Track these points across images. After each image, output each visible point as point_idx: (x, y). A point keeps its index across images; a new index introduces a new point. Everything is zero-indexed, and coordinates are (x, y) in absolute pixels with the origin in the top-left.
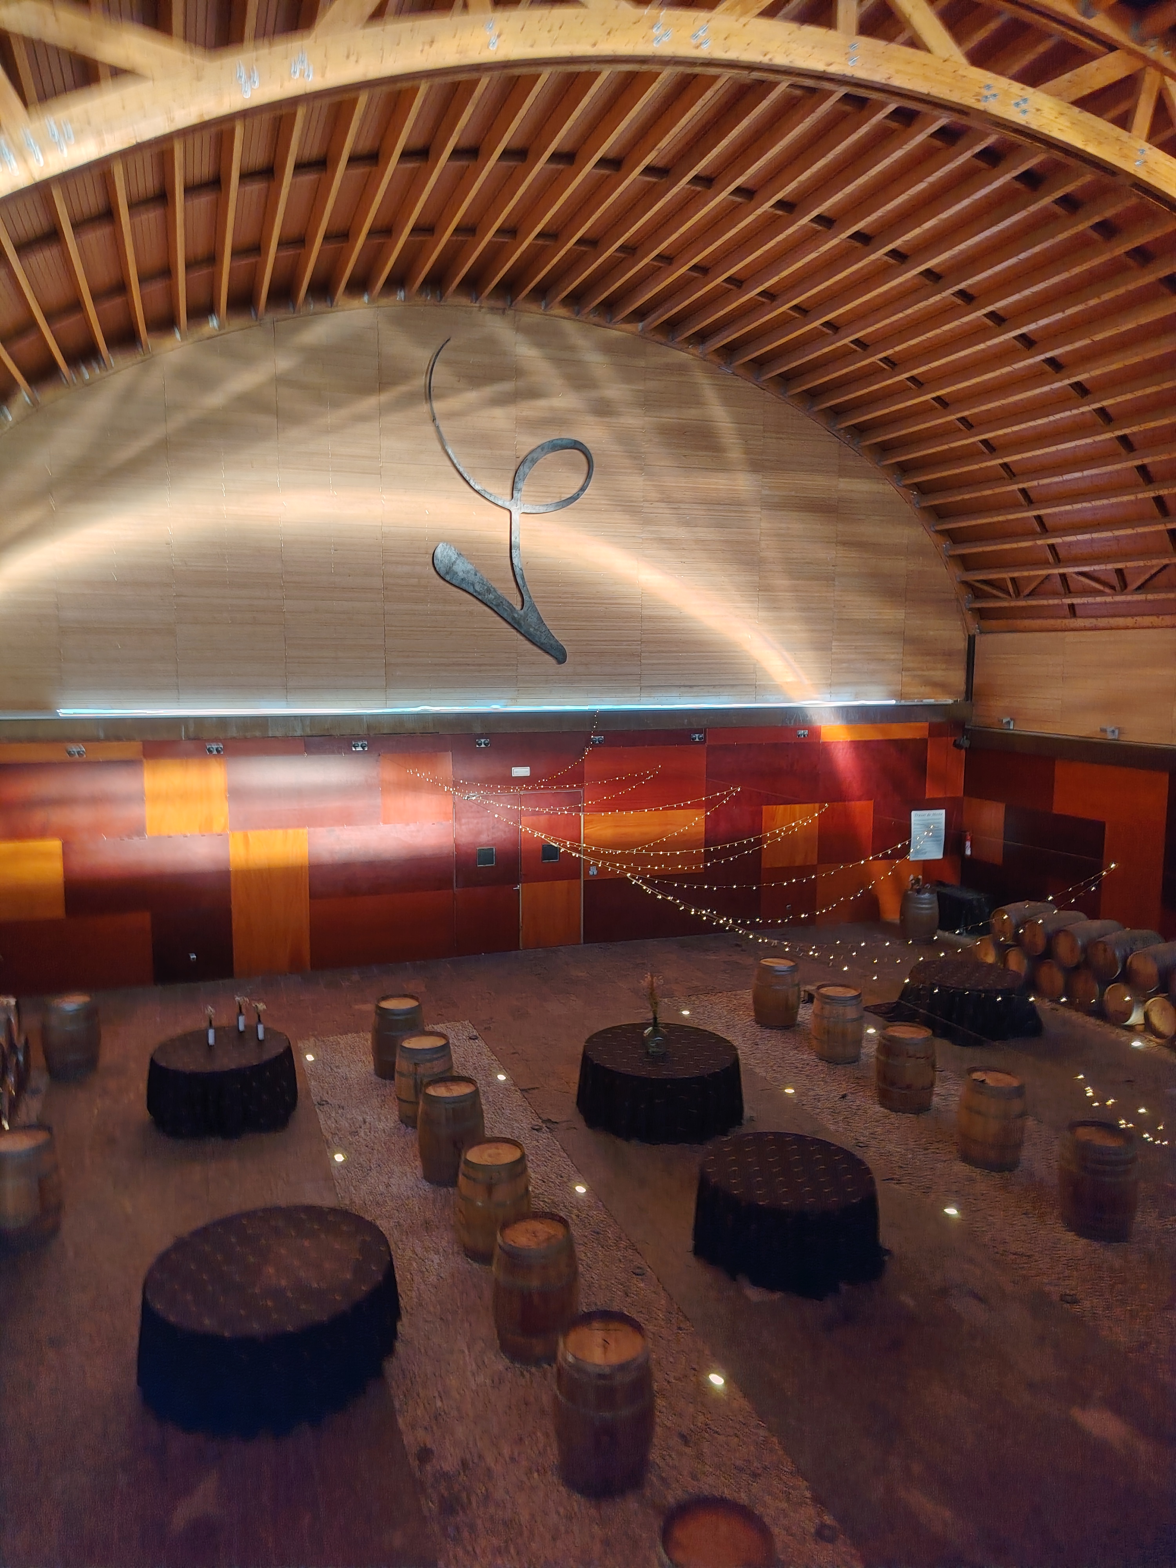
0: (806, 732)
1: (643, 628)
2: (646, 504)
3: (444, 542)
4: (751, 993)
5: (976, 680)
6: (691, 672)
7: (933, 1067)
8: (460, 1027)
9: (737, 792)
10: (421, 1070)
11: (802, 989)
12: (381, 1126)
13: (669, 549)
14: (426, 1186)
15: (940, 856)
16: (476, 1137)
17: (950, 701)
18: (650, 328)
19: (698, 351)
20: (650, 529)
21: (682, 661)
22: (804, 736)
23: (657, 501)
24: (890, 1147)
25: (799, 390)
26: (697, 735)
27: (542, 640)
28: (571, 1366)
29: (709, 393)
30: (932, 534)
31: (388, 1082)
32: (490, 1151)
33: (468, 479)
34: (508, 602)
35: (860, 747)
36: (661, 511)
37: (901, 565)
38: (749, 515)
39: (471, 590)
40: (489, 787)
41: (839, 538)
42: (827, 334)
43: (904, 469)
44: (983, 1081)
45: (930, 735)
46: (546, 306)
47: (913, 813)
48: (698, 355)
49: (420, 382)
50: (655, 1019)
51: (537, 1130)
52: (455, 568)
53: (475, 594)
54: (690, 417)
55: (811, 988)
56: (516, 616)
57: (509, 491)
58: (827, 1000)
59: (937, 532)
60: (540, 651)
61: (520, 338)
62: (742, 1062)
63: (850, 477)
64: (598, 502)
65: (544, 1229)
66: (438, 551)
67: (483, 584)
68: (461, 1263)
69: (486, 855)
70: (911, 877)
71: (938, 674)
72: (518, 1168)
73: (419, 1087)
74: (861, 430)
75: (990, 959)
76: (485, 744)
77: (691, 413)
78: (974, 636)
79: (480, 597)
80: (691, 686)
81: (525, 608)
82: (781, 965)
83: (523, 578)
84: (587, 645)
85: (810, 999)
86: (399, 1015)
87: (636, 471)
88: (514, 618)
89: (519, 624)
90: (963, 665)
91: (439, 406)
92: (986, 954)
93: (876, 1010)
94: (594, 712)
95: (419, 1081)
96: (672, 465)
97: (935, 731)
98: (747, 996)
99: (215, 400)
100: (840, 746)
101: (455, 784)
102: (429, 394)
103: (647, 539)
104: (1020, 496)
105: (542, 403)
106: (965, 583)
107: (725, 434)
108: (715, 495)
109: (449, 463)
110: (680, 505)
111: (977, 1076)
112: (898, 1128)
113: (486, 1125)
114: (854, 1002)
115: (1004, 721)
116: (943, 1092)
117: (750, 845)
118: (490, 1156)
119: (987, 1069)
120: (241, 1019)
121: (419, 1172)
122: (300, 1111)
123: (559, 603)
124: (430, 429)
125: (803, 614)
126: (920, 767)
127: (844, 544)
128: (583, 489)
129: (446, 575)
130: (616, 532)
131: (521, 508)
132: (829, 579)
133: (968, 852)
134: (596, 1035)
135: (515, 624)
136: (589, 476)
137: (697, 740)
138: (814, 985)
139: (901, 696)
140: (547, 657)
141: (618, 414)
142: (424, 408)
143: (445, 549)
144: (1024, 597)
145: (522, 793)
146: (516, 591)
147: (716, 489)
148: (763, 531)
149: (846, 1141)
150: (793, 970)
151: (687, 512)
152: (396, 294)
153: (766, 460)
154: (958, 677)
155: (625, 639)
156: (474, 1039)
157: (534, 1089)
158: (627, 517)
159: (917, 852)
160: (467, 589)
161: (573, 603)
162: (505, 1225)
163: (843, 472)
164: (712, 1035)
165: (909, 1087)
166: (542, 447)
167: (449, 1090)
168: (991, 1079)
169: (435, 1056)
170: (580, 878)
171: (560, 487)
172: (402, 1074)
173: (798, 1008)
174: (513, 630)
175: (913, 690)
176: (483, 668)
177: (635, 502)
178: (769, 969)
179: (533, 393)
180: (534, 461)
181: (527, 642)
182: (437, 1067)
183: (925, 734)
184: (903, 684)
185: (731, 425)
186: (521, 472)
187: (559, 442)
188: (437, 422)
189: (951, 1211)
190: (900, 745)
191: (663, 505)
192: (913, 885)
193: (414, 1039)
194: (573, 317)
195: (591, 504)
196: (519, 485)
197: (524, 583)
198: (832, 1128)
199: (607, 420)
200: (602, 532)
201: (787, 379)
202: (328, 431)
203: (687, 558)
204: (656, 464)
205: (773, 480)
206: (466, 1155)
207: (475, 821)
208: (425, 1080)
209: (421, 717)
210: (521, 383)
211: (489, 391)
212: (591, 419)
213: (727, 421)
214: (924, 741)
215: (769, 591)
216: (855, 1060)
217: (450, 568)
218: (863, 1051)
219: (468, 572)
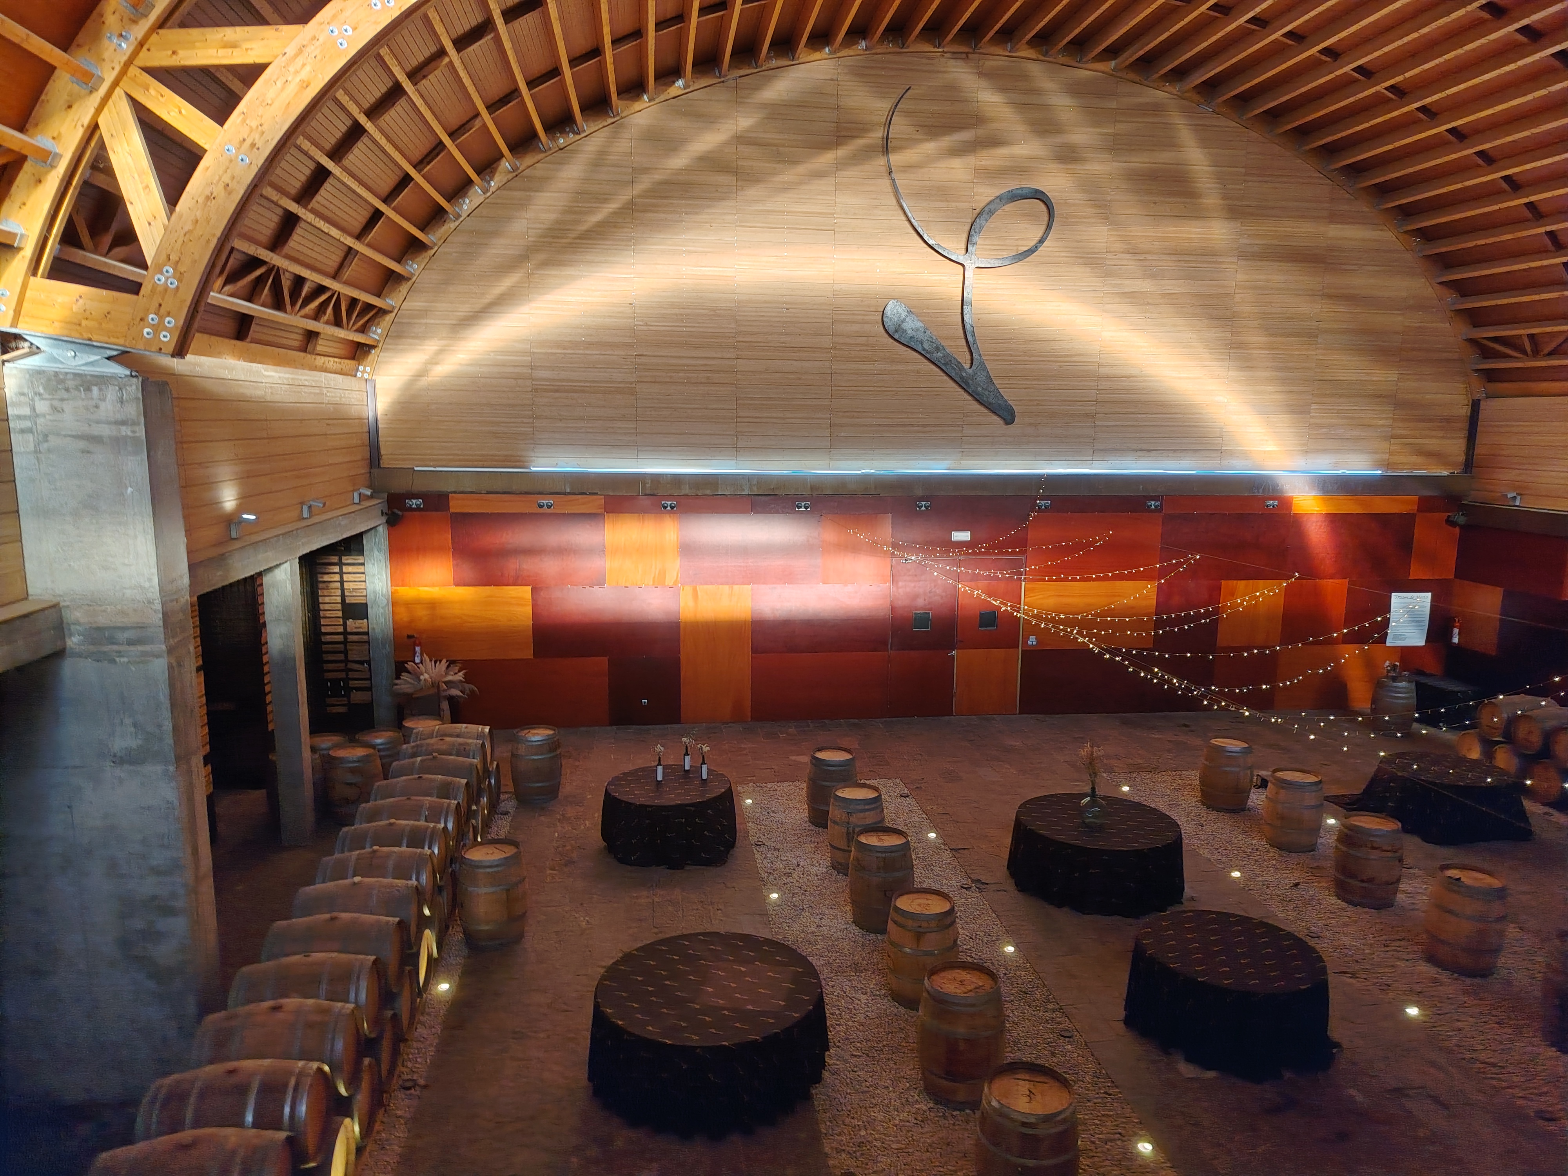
0: (1276, 503)
1: (1099, 387)
2: (1110, 256)
3: (894, 299)
4: (1198, 774)
5: (1479, 450)
6: (1150, 435)
7: (1401, 860)
8: (892, 785)
9: (1195, 560)
10: (853, 819)
11: (1255, 773)
12: (814, 870)
13: (1132, 303)
14: (856, 930)
15: (1422, 643)
16: (906, 887)
17: (1446, 473)
18: (1123, 65)
19: (1175, 89)
20: (1113, 282)
21: (1141, 424)
22: (1273, 507)
23: (1122, 253)
24: (1346, 940)
25: (1289, 127)
26: (1153, 502)
27: (990, 400)
28: (994, 1109)
29: (1186, 135)
30: (1438, 287)
31: (821, 829)
32: (920, 901)
33: (922, 233)
34: (957, 361)
35: (1335, 520)
36: (1125, 263)
37: (1397, 321)
38: (1224, 266)
39: (920, 349)
40: (928, 549)
41: (1325, 291)
42: (1326, 62)
43: (1407, 212)
44: (1459, 879)
45: (1420, 510)
46: (1012, 48)
47: (1394, 595)
48: (1175, 92)
49: (878, 134)
50: (1093, 789)
51: (966, 889)
52: (905, 326)
53: (923, 352)
54: (1162, 161)
55: (1264, 773)
56: (964, 374)
57: (964, 245)
58: (1284, 785)
59: (1441, 283)
60: (986, 411)
61: (983, 83)
62: (1185, 842)
63: (1341, 223)
64: (1057, 254)
65: (972, 980)
66: (888, 308)
67: (931, 342)
68: (887, 1005)
69: (922, 619)
70: (1387, 663)
71: (1433, 443)
72: (947, 920)
73: (850, 836)
74: (1357, 170)
75: (1475, 754)
76: (925, 507)
77: (1164, 157)
78: (1479, 400)
79: (928, 356)
80: (1149, 450)
81: (974, 367)
82: (1234, 745)
83: (973, 335)
84: (1038, 405)
85: (1264, 784)
86: (833, 766)
87: (1099, 221)
88: (962, 377)
89: (967, 383)
90: (1464, 434)
91: (896, 159)
92: (1470, 749)
93: (1337, 800)
94: (1042, 476)
95: (851, 829)
96: (1140, 213)
97: (1425, 505)
98: (1194, 777)
99: (679, 161)
100: (1314, 519)
101: (895, 546)
102: (886, 147)
103: (1108, 293)
104: (1547, 241)
105: (1003, 151)
106: (1473, 342)
107: (1202, 178)
108: (1186, 244)
109: (904, 218)
110: (1147, 256)
111: (1454, 873)
112: (1356, 922)
113: (916, 879)
114: (1314, 788)
115: (1509, 496)
116: (1410, 889)
117: (1207, 614)
118: (920, 905)
119: (1463, 867)
120: (687, 758)
121: (849, 917)
122: (738, 851)
123: (1010, 361)
124: (887, 182)
125: (1280, 374)
126: (1405, 545)
127: (1330, 297)
128: (1041, 241)
129: (895, 334)
130: (1075, 286)
131: (975, 263)
132: (1311, 335)
133: (1456, 640)
134: (1028, 802)
135: (963, 384)
136: (1049, 227)
137: (1153, 507)
138: (1268, 771)
139: (1388, 465)
140: (995, 418)
141: (1084, 160)
142: (881, 161)
143: (895, 306)
144: (1544, 356)
145: (961, 558)
146: (966, 349)
147: (1189, 239)
148: (1237, 283)
149: (1298, 928)
150: (1247, 751)
151: (1154, 263)
152: (858, 43)
153: (1248, 206)
154: (1456, 447)
155: (1079, 399)
156: (905, 797)
157: (964, 849)
158: (1088, 270)
159: (1396, 637)
160: (915, 347)
161: (1025, 361)
162: (933, 972)
163: (1334, 218)
164: (1154, 811)
165: (1371, 880)
166: (1000, 198)
167: (880, 840)
168: (1469, 878)
169: (867, 807)
170: (1018, 647)
171: (1017, 240)
172: (835, 822)
173: (1250, 791)
174: (960, 390)
175: (1402, 459)
176: (927, 429)
177: (1098, 253)
178: (1220, 749)
179: (994, 142)
180: (991, 213)
181: (974, 402)
182: (870, 818)
183: (1413, 508)
184: (1391, 453)
185: (1208, 168)
186: (976, 225)
187: (1020, 192)
188: (893, 175)
189: (1413, 1011)
190: (1382, 519)
191: (1128, 256)
192: (1388, 671)
193: (847, 790)
194: (1041, 57)
195: (1049, 256)
196: (975, 239)
197: (975, 341)
198: (1281, 915)
199: (1070, 166)
200: (1060, 286)
201: (1274, 116)
202: (785, 188)
203: (1152, 313)
204: (1123, 212)
205: (1252, 228)
206: (895, 900)
207: (913, 585)
208: (857, 830)
209: (864, 479)
210: (981, 132)
211: (947, 141)
212: (1053, 166)
213: (1204, 163)
214: (1414, 515)
215: (1241, 348)
216: (1311, 848)
217: (899, 325)
218: (1320, 841)
219: (917, 330)
